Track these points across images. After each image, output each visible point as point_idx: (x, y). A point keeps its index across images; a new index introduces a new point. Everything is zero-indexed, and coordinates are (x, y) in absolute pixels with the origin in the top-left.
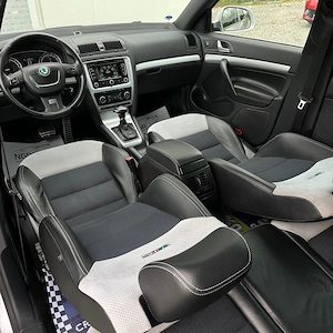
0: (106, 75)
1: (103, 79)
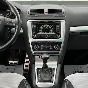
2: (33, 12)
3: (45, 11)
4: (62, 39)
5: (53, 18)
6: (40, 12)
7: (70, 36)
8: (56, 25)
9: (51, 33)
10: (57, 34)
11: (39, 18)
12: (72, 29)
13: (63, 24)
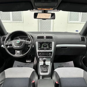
0: (44, 46)
1: (43, 47)
2: (39, 37)
3: (44, 37)
4: (52, 50)
5: (48, 40)
6: (42, 37)
7: (57, 49)
8: (50, 44)
9: (47, 47)
10: (50, 48)
11: (42, 40)
12: (58, 46)
13: (53, 43)
